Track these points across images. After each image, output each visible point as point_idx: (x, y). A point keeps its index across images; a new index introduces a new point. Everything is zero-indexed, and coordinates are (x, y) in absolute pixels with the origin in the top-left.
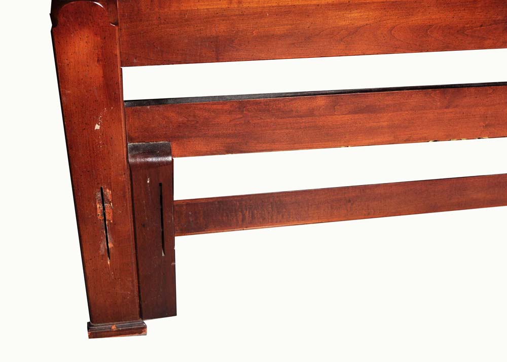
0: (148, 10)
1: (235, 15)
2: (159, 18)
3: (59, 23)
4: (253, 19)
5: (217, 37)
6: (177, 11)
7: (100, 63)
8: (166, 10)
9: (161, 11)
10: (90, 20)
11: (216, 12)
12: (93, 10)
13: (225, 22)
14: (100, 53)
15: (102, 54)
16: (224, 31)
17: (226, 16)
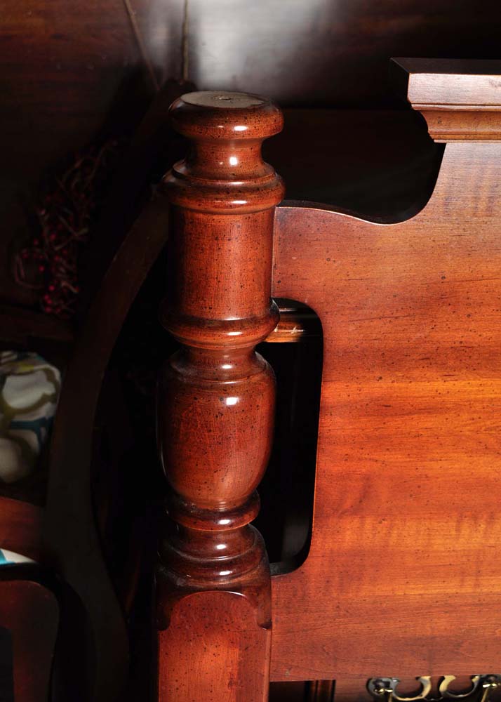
0: (320, 594)
1: (466, 605)
2: (338, 607)
3: (171, 624)
4: (497, 611)
5: (434, 638)
6: (369, 596)
7: (234, 687)
8: (350, 595)
9: (342, 597)
10: (226, 621)
11: (435, 600)
12: (234, 605)
13: (448, 615)
14: (236, 672)
15: (239, 674)
16: (446, 629)
17: (451, 605)
